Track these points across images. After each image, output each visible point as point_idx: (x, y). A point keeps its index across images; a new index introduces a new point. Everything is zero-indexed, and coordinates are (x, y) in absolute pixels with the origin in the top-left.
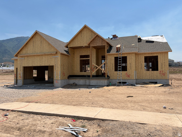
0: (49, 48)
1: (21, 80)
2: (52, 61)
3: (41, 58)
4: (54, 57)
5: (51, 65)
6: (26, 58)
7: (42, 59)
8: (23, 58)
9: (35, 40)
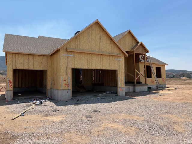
0: (111, 48)
1: (67, 91)
2: (114, 64)
3: (101, 58)
4: (117, 59)
5: (114, 68)
6: (77, 55)
7: (102, 60)
8: (72, 55)
9: (92, 33)
